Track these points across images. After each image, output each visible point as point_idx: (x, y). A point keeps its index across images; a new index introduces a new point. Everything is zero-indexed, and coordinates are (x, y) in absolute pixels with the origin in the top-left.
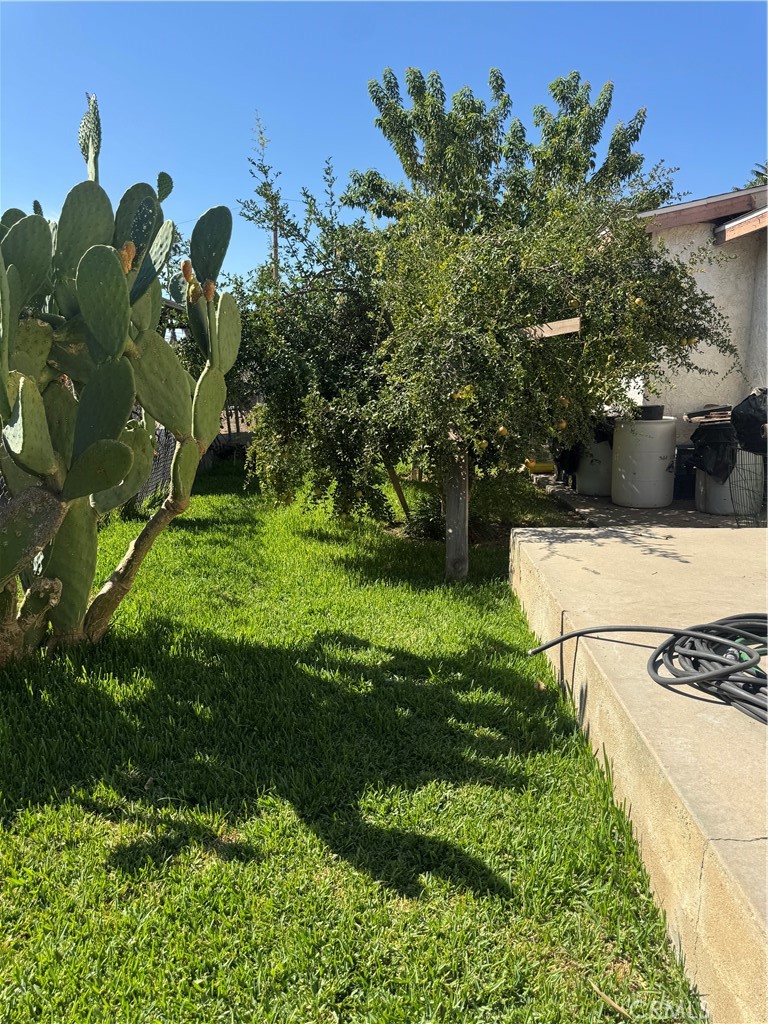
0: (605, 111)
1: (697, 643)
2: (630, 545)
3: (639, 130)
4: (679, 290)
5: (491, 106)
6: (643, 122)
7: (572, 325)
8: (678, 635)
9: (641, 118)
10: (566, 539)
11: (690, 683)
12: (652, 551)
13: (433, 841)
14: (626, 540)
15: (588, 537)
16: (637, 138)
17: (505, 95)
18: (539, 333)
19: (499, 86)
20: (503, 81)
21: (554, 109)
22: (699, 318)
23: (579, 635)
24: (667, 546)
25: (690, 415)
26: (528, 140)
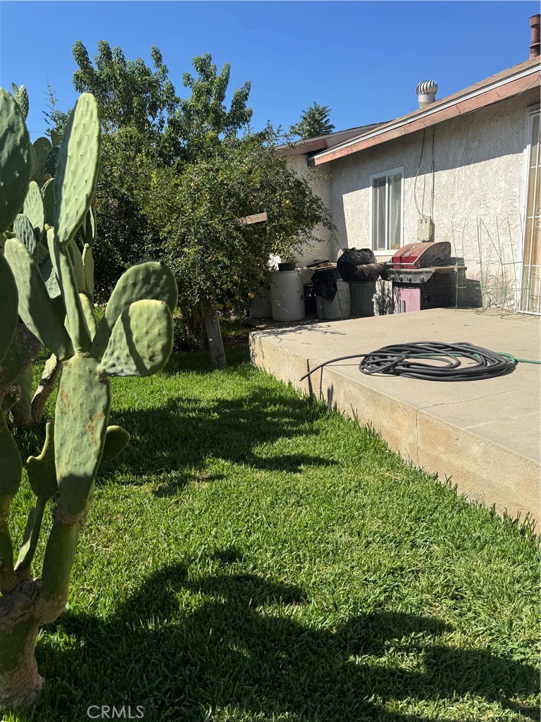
0: (227, 80)
1: (375, 357)
2: (313, 332)
3: (247, 94)
4: (305, 195)
5: (155, 71)
6: (249, 89)
7: (262, 217)
8: (367, 356)
9: (248, 86)
10: (282, 333)
11: (377, 372)
12: (326, 332)
13: (294, 456)
14: (310, 330)
15: (290, 331)
16: (247, 99)
17: (163, 65)
18: (244, 221)
19: (159, 59)
20: (160, 55)
21: (197, 76)
22: (316, 210)
23: (322, 366)
24: (330, 329)
25: (309, 266)
26: (177, 95)
